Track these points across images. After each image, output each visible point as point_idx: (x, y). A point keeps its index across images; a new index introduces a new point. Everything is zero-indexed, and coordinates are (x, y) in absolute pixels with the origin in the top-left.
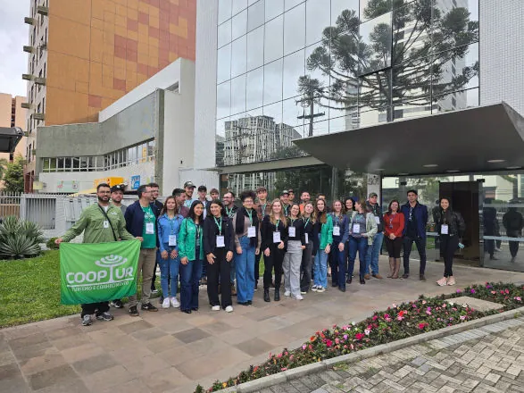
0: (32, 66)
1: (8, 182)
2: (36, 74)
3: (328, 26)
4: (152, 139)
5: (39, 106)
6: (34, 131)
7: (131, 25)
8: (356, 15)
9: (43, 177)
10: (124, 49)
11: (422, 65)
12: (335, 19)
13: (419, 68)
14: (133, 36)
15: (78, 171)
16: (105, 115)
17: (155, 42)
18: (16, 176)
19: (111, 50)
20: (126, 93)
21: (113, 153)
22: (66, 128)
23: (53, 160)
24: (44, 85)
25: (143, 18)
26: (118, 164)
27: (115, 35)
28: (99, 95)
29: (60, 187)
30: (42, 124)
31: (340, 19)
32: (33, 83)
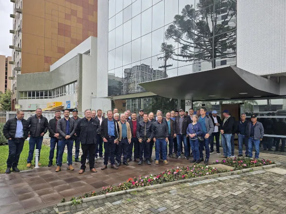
0: (14, 41)
1: (3, 104)
2: (17, 46)
3: (177, 14)
4: (76, 81)
5: (18, 63)
6: (16, 76)
7: (67, 17)
8: (193, 7)
9: (20, 101)
10: (63, 30)
11: (232, 35)
12: (181, 10)
13: (230, 37)
14: (68, 23)
15: (39, 98)
16: (53, 67)
17: (81, 26)
18: (7, 101)
19: (56, 31)
20: (65, 54)
21: (57, 88)
22: (32, 75)
23: (26, 92)
24: (20, 51)
25: (74, 13)
26: (60, 95)
27: (58, 23)
28: (50, 56)
29: (29, 107)
30: (20, 73)
31: (184, 10)
32: (15, 50)
